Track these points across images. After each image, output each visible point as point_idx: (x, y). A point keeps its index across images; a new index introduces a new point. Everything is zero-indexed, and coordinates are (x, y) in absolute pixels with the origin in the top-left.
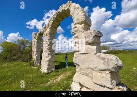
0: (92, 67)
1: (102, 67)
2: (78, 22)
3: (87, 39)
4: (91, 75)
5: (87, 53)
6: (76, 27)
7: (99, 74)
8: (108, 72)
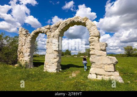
0: (104, 63)
1: (110, 62)
2: (94, 35)
3: (102, 48)
4: (104, 68)
5: (101, 56)
6: (93, 39)
7: (108, 66)
8: (112, 65)
